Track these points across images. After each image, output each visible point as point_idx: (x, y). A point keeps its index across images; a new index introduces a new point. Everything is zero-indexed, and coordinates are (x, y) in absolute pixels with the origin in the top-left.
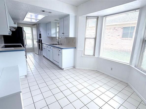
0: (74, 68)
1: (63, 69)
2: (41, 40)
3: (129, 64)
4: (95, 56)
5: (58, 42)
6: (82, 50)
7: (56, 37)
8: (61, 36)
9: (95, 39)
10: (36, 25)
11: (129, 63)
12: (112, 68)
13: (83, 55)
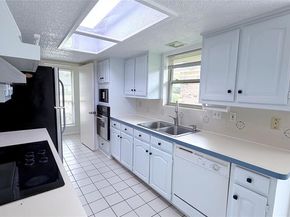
2: (109, 108)
5: (176, 119)
7: (159, 101)
10: (92, 64)
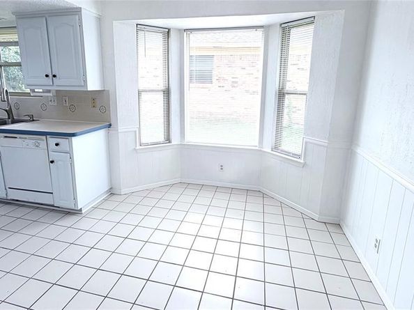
0: (112, 194)
1: (81, 210)
3: (257, 148)
4: (173, 143)
5: (9, 112)
6: (134, 129)
8: (32, 88)
9: (167, 93)
11: (257, 145)
12: (222, 166)
13: (138, 147)
